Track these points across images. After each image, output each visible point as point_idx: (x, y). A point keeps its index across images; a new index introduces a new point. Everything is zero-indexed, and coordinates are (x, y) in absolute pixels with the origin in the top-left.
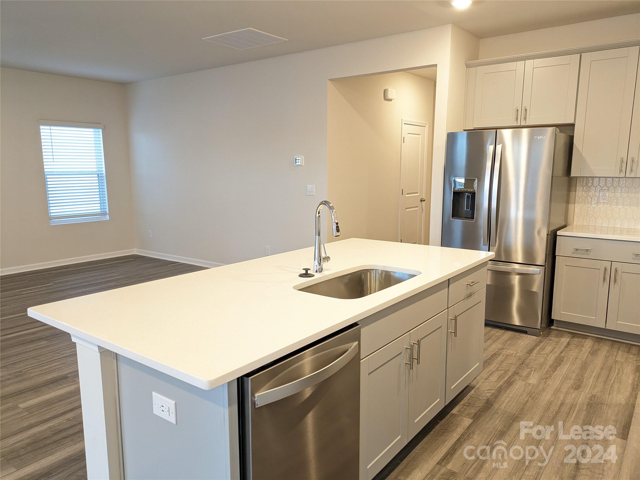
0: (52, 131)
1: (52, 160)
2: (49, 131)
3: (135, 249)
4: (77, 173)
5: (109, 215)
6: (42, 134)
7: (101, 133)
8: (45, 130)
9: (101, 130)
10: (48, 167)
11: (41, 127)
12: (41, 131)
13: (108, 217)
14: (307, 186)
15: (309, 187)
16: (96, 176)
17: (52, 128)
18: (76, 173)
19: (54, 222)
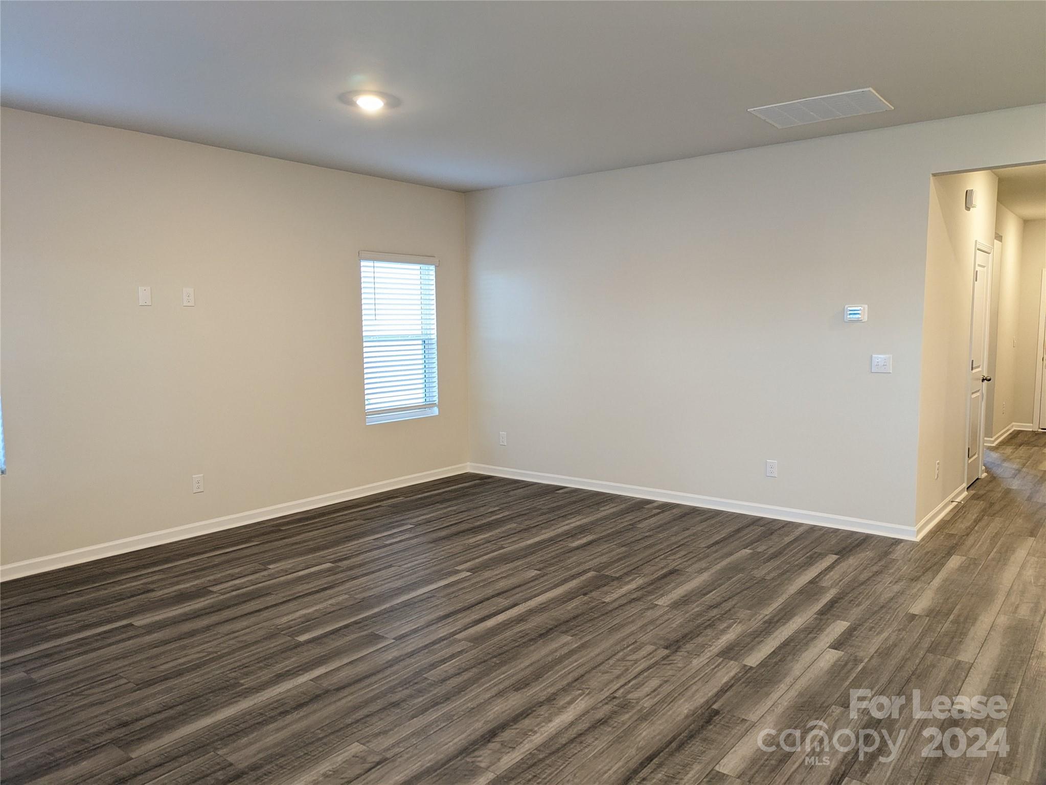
0: (376, 270)
1: (373, 317)
2: (372, 269)
3: (468, 463)
4: (402, 338)
5: (439, 406)
6: (363, 274)
7: (433, 273)
8: (367, 267)
9: (433, 268)
10: (369, 327)
11: (363, 263)
12: (363, 269)
13: (436, 411)
14: (873, 356)
15: (879, 358)
16: (420, 342)
17: (377, 264)
18: (400, 338)
19: (372, 421)
